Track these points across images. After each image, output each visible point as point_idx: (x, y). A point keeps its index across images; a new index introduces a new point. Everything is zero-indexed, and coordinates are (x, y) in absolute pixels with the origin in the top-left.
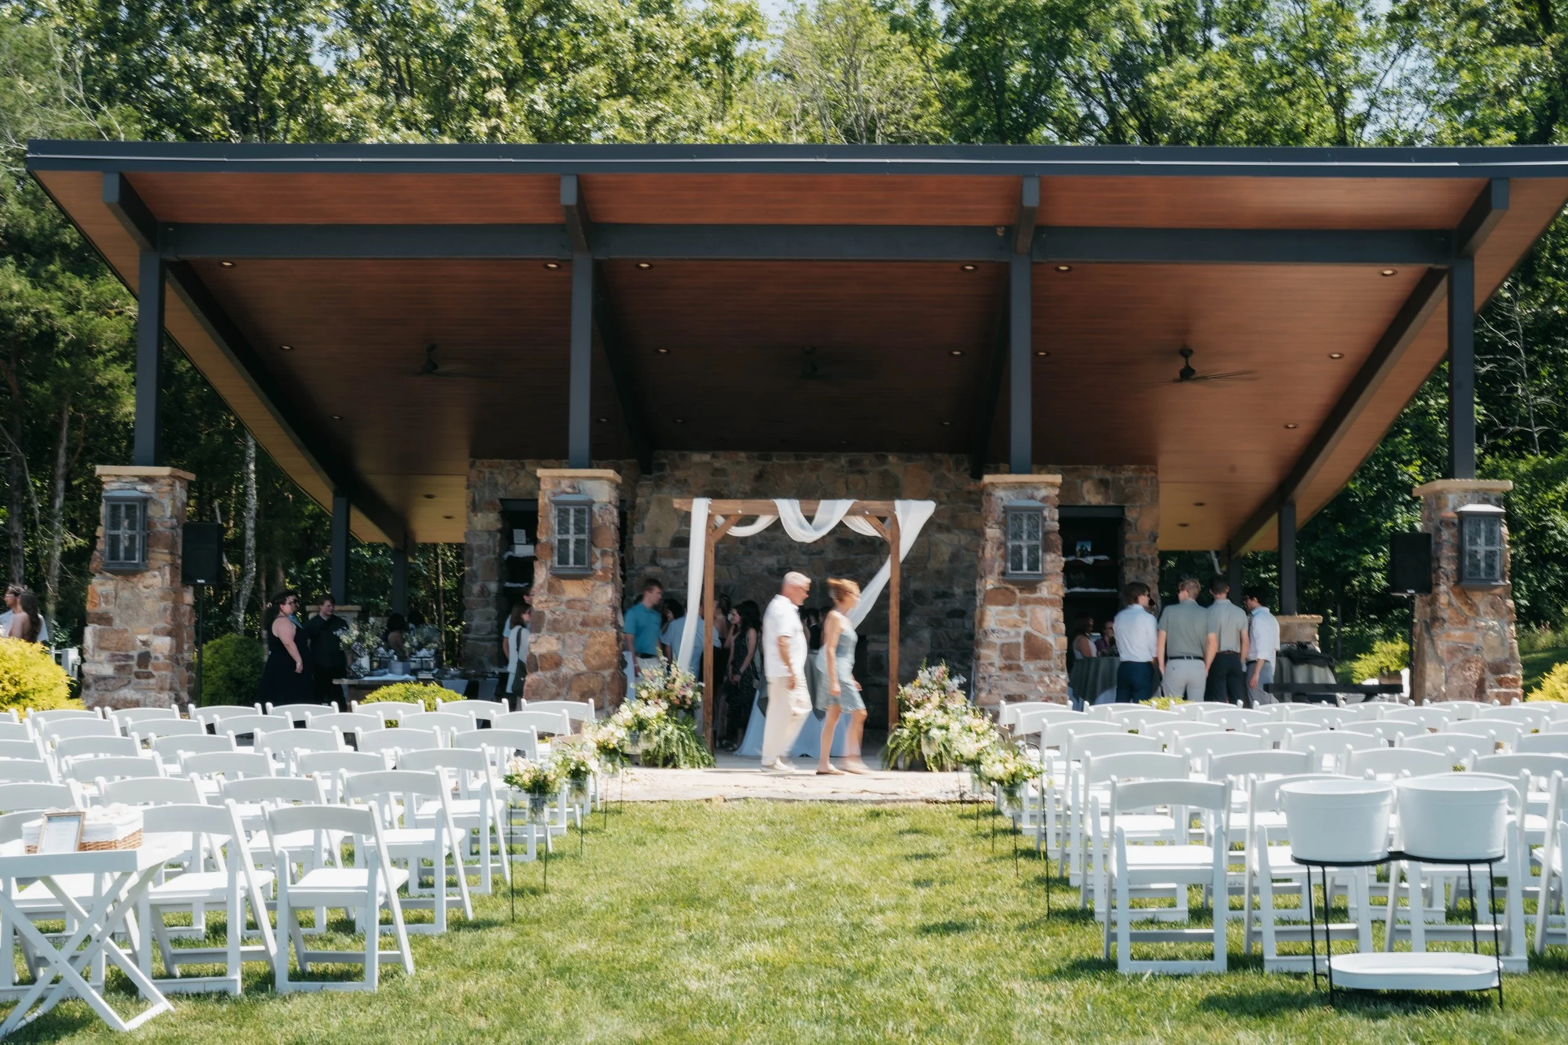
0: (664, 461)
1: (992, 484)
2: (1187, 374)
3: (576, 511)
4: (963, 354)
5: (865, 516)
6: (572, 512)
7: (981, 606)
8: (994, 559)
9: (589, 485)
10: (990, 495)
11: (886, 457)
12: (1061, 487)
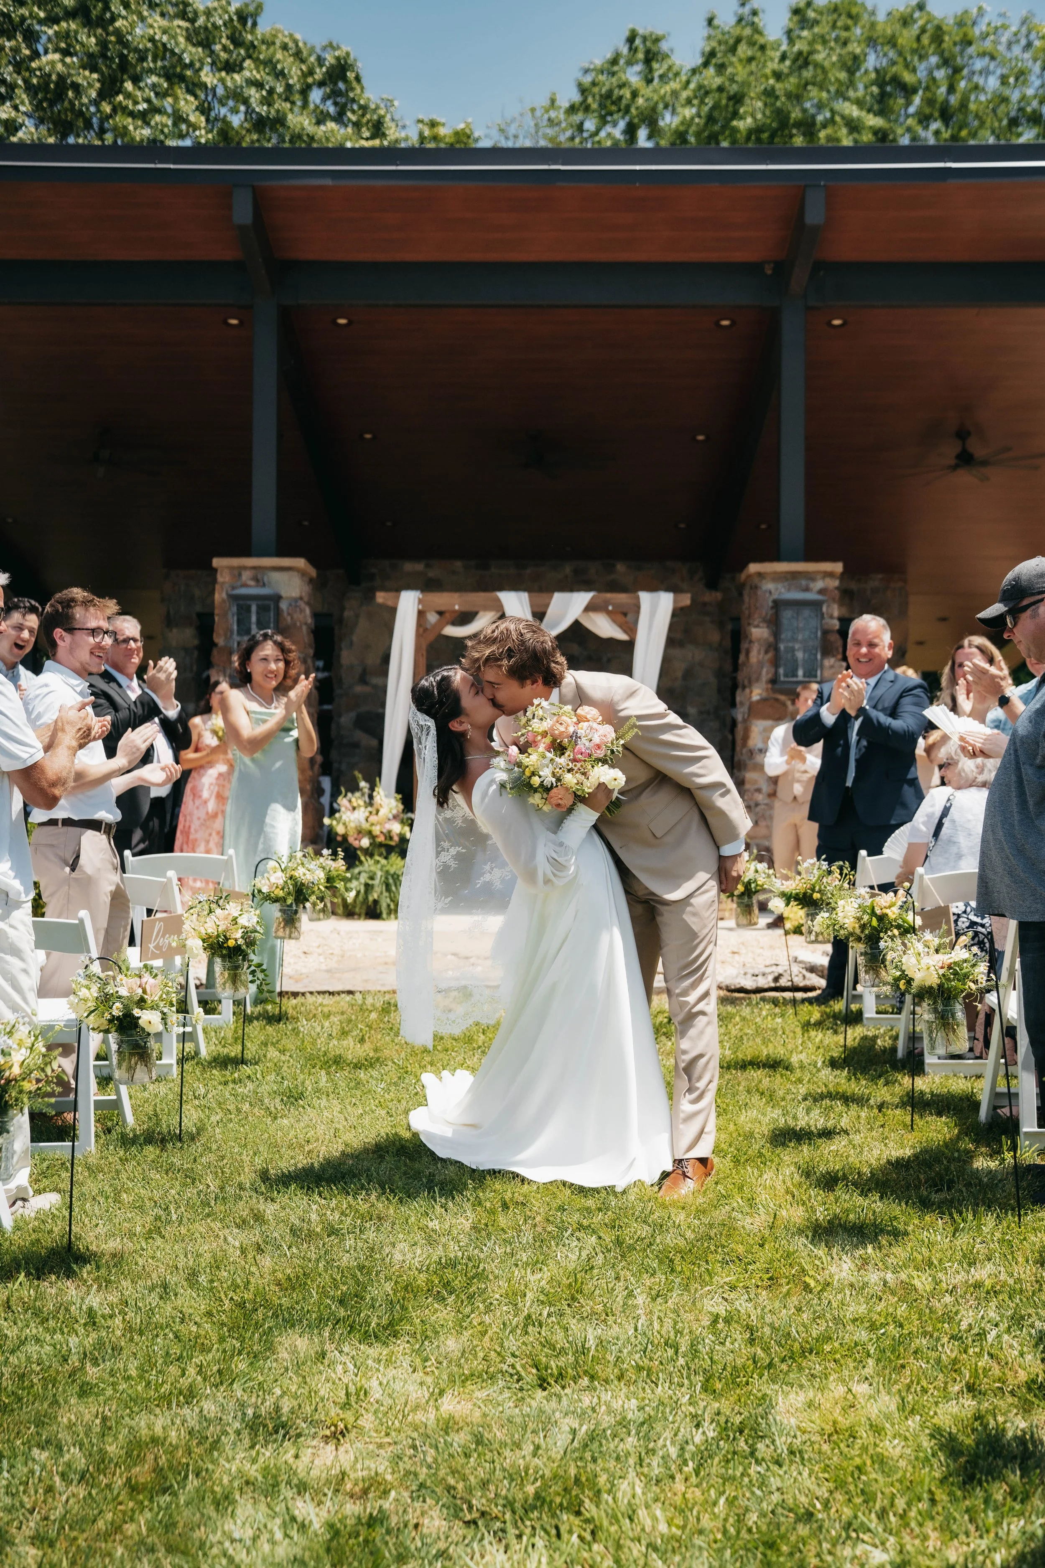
0: (374, 570)
1: (760, 575)
2: (965, 459)
3: (258, 607)
4: (708, 438)
5: (609, 613)
6: (254, 609)
7: (745, 721)
8: (761, 664)
9: (276, 576)
10: (755, 588)
11: (614, 566)
12: (842, 576)
